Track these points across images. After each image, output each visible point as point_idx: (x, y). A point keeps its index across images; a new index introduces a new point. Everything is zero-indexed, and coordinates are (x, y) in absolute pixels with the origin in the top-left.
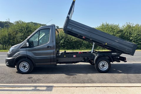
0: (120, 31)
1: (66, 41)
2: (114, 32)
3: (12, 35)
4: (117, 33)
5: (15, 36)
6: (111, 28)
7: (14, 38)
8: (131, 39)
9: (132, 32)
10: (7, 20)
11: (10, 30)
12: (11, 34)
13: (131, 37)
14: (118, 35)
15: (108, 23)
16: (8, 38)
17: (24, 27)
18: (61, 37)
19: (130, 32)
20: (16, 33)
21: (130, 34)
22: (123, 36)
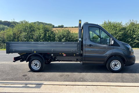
0: (123, 29)
1: (68, 40)
2: (116, 30)
3: (17, 34)
4: (120, 31)
5: (19, 36)
6: (114, 26)
7: (18, 37)
8: (134, 37)
9: (135, 30)
10: (12, 20)
11: (15, 30)
12: (15, 34)
13: (135, 34)
14: (121, 33)
15: (110, 21)
16: (13, 37)
17: (27, 27)
18: (63, 36)
19: (133, 29)
20: (21, 32)
21: (133, 32)
22: (126, 34)
